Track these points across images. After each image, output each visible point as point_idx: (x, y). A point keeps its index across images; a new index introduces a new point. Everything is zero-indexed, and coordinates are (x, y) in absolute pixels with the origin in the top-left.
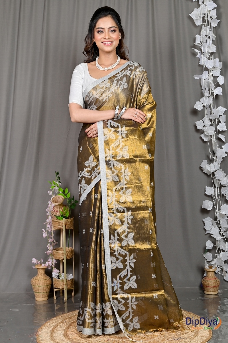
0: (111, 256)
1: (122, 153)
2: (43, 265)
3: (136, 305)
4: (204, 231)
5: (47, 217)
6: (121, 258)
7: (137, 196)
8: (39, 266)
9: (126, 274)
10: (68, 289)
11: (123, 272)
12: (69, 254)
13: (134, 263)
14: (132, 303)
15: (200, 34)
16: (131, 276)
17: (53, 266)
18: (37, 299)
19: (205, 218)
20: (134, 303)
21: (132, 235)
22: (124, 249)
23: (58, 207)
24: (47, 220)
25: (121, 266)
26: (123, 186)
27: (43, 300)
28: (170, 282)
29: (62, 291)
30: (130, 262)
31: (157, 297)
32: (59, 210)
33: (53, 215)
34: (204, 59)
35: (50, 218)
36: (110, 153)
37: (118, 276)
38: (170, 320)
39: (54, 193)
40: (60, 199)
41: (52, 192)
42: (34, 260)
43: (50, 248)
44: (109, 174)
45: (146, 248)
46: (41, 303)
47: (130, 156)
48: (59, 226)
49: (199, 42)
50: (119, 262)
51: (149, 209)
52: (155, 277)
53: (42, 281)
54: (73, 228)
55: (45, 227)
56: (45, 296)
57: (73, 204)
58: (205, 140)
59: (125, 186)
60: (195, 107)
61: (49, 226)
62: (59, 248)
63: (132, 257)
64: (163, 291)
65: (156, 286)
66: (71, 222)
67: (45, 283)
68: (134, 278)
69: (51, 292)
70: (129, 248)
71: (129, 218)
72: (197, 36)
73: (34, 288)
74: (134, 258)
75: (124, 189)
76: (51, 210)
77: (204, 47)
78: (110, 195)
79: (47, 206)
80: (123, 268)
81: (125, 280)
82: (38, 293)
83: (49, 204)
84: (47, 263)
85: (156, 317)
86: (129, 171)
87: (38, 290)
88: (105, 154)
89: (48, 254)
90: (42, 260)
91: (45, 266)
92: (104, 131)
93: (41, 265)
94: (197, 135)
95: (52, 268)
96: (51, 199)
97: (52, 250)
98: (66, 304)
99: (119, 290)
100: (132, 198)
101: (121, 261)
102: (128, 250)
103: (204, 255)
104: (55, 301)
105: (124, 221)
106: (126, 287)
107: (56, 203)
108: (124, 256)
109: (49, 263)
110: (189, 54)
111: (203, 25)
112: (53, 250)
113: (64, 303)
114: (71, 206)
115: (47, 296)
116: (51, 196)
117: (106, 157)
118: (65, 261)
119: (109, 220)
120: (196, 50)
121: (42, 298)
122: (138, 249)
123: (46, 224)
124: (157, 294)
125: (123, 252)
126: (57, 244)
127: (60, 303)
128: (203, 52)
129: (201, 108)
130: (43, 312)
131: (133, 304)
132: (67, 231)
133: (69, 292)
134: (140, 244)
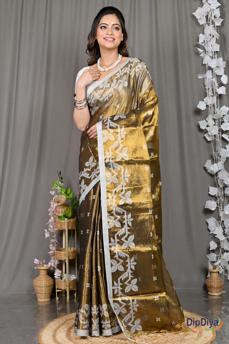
0: (111, 259)
1: (121, 154)
2: (45, 265)
3: (137, 307)
4: (207, 231)
5: (49, 217)
6: (122, 261)
7: (137, 198)
8: (41, 267)
9: (127, 277)
10: (70, 290)
11: (124, 274)
12: (71, 255)
13: (135, 266)
14: (133, 305)
15: (203, 33)
16: (132, 279)
17: (55, 266)
18: (39, 300)
19: (208, 219)
20: (136, 306)
21: (132, 237)
22: (124, 252)
23: (61, 207)
24: (50, 220)
25: (122, 269)
26: (122, 188)
27: (45, 301)
28: (172, 284)
29: (64, 292)
30: (130, 265)
31: (158, 299)
32: (61, 210)
33: (55, 215)
34: (208, 58)
35: (52, 218)
36: (109, 155)
37: (119, 279)
38: (172, 322)
39: (57, 193)
40: (62, 199)
41: (54, 192)
42: (36, 261)
43: (53, 248)
44: (108, 177)
45: (146, 250)
46: (43, 304)
47: (129, 157)
48: (62, 226)
49: (203, 41)
50: (120, 265)
51: (150, 211)
52: (156, 279)
53: (44, 281)
54: (75, 229)
55: (47, 227)
56: (47, 297)
57: (76, 204)
58: (208, 140)
59: (124, 188)
60: (198, 107)
61: (51, 226)
62: (62, 248)
63: (133, 259)
64: (165, 293)
65: (157, 288)
66: (73, 222)
67: (47, 284)
68: (135, 281)
69: (53, 293)
70: (130, 250)
71: (129, 220)
72: (201, 35)
73: (36, 289)
74: (135, 261)
75: (124, 191)
76: (54, 210)
77: (207, 46)
78: (109, 197)
79: (49, 206)
80: (123, 270)
81: (126, 283)
82: (41, 294)
83: (51, 204)
84: (49, 264)
85: (158, 319)
86: (128, 173)
87: (41, 290)
88: (105, 156)
89: (51, 255)
90: (44, 261)
91: (47, 266)
92: (103, 133)
93: (43, 266)
94: (201, 135)
95: (54, 269)
96: (54, 199)
97: (54, 251)
98: (68, 305)
99: (120, 293)
100: (132, 200)
101: (122, 264)
102: (129, 253)
103: (207, 256)
104: (57, 302)
105: (124, 224)
106: (127, 290)
107: (58, 203)
108: (125, 259)
109: (51, 264)
110: (193, 53)
111: (206, 24)
112: (56, 251)
113: (66, 304)
114: (73, 206)
115: (49, 296)
116: (54, 196)
117: (105, 159)
118: (67, 262)
119: (108, 222)
120: (199, 50)
121: (45, 299)
122: (139, 252)
123: (48, 225)
124: (158, 296)
125: (123, 255)
126: (59, 245)
127: (62, 304)
128: (207, 52)
129: (204, 108)
130: (45, 313)
131: (134, 307)
132: (69, 231)
133: (72, 293)
134: (140, 247)
